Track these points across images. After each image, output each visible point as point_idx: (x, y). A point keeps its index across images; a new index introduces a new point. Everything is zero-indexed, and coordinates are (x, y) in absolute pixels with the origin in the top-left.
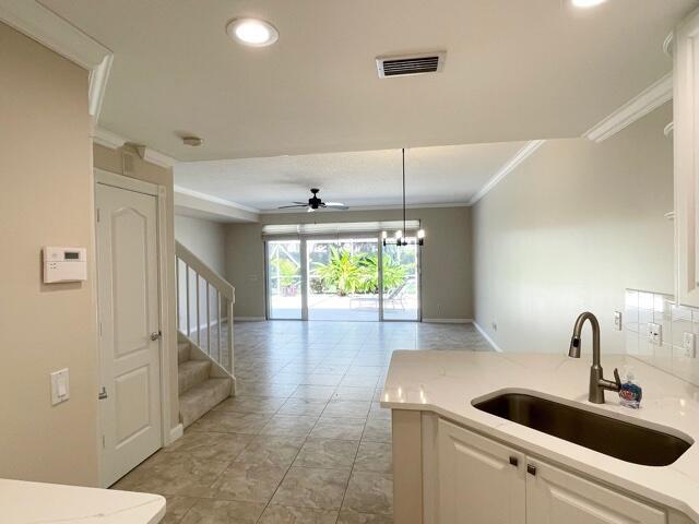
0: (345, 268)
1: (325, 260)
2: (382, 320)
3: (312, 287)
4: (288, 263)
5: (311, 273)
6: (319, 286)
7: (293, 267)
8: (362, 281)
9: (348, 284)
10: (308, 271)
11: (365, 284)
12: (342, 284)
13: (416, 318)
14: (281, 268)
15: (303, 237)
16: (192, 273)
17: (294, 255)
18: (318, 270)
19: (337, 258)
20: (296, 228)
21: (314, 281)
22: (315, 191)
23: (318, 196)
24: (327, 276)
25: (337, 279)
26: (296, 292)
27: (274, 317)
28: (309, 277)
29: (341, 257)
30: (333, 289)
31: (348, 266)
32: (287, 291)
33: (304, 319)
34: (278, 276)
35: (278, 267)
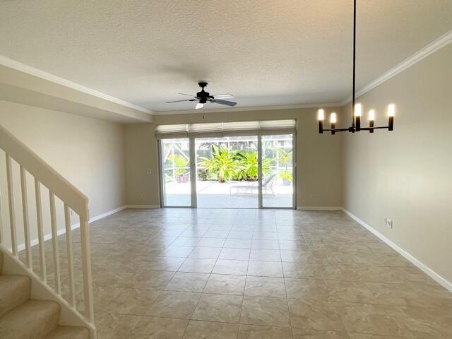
0: (224, 161)
1: (208, 155)
2: (261, 208)
3: (199, 175)
4: (181, 158)
5: (199, 165)
6: (204, 175)
7: (185, 161)
8: (237, 171)
9: (227, 174)
10: (196, 164)
11: (239, 173)
12: (222, 173)
13: (292, 206)
14: (175, 162)
15: (192, 136)
16: (30, 178)
17: (185, 152)
18: (204, 163)
19: (217, 153)
20: (186, 127)
21: (200, 171)
22: (203, 84)
23: (206, 89)
24: (211, 168)
25: (218, 170)
26: (187, 180)
27: (167, 205)
28: (197, 168)
29: (220, 154)
30: (215, 176)
31: (226, 160)
32: (180, 179)
33: (194, 206)
34: (174, 168)
35: (173, 162)
